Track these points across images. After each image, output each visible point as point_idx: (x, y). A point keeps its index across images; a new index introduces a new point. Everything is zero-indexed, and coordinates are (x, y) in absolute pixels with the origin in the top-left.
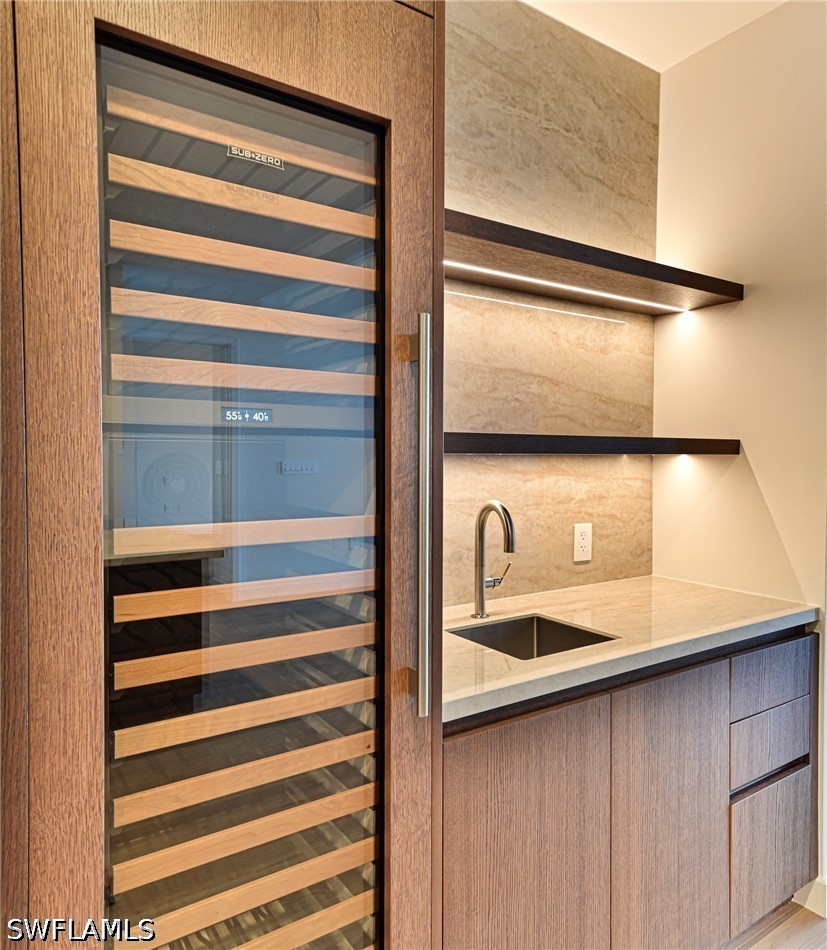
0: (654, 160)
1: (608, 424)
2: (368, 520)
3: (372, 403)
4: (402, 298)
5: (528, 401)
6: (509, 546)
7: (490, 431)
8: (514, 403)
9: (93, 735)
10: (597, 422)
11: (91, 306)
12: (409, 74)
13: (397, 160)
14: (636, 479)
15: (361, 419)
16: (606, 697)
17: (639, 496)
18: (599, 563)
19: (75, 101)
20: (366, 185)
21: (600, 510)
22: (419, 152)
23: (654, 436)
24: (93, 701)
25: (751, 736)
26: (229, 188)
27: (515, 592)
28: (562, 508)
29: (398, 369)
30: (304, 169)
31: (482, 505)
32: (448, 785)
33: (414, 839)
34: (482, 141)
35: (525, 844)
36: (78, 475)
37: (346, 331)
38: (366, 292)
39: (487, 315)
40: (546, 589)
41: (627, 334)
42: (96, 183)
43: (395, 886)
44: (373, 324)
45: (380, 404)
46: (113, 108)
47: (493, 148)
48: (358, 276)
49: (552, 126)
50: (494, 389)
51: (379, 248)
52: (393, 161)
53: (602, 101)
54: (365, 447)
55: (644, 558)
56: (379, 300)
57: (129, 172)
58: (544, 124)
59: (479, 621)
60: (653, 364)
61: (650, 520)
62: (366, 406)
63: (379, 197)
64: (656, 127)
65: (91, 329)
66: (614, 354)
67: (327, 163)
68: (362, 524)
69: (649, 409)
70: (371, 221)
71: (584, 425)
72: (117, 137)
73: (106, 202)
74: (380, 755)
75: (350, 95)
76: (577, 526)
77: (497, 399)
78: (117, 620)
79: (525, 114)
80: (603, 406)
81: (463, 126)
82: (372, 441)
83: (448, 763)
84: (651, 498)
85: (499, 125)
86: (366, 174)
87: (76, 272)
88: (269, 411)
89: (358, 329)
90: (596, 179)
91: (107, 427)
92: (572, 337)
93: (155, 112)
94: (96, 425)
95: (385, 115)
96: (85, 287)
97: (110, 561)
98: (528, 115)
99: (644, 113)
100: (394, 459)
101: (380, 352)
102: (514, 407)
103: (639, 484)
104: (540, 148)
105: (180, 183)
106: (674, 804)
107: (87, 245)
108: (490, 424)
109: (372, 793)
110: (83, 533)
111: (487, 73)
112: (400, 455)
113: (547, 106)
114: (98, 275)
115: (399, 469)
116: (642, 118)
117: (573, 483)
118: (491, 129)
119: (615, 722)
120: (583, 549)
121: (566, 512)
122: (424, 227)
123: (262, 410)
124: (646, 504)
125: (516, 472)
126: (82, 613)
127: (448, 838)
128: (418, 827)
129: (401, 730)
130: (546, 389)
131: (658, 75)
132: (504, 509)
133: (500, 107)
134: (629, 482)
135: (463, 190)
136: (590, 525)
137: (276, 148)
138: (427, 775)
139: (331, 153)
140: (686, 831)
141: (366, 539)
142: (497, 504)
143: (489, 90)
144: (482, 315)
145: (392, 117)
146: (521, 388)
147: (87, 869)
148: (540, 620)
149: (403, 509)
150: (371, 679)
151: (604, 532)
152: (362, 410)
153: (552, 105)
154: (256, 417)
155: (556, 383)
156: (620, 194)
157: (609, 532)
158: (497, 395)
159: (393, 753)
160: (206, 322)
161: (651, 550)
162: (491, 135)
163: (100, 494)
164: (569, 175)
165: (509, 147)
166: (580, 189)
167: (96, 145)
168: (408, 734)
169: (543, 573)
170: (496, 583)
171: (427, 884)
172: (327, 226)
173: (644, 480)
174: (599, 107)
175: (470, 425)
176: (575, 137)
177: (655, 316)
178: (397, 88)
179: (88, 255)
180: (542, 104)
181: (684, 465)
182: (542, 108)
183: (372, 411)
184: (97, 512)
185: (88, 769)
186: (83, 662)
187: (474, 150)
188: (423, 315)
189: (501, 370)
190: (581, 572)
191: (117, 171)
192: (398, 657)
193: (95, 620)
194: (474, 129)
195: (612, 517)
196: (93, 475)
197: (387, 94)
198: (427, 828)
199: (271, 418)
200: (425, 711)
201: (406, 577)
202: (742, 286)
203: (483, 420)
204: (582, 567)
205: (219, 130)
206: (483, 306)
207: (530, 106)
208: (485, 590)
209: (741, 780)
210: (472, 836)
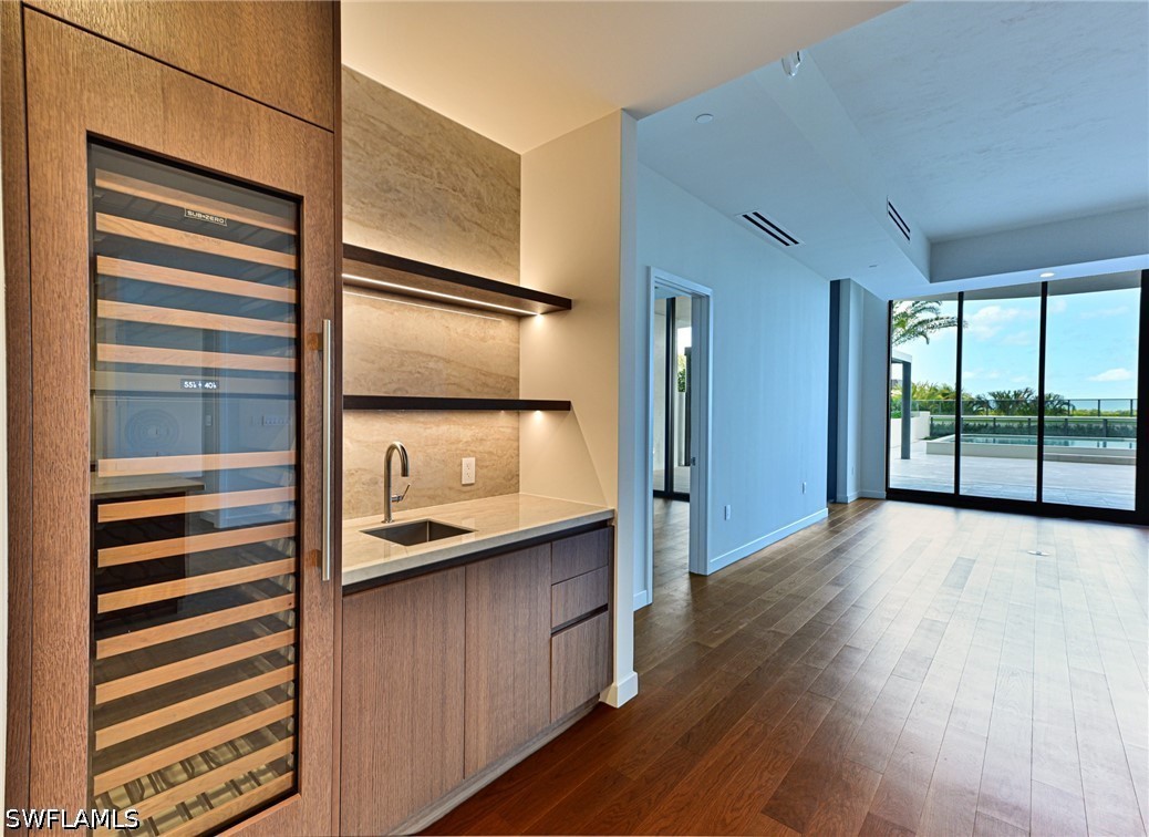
0: (517, 212)
1: (486, 390)
2: (290, 454)
3: (293, 377)
4: (312, 309)
5: (427, 373)
6: (405, 472)
7: (399, 394)
8: (417, 375)
9: (81, 593)
10: (479, 389)
11: (82, 314)
12: (316, 167)
13: (308, 221)
14: (507, 427)
15: (286, 387)
16: (462, 569)
17: (509, 439)
18: (480, 485)
19: (71, 182)
20: (289, 235)
21: (481, 448)
22: (324, 216)
23: (521, 398)
24: (81, 571)
25: (566, 593)
26: (187, 236)
27: (417, 506)
28: (453, 447)
29: (309, 355)
30: (243, 224)
31: (388, 446)
32: (346, 626)
33: (321, 661)
34: (391, 196)
35: (402, 664)
36: (71, 424)
37: (274, 330)
38: (290, 304)
39: (396, 313)
40: (442, 503)
41: (501, 329)
42: (86, 234)
43: (306, 693)
44: (294, 325)
45: (298, 377)
46: (99, 183)
47: (400, 200)
48: (284, 294)
49: (443, 187)
50: (402, 365)
51: (297, 276)
52: (305, 222)
53: (480, 172)
54: (288, 406)
55: (514, 481)
56: (297, 309)
57: (112, 224)
58: (438, 185)
59: (387, 525)
60: (519, 349)
61: (518, 455)
62: (290, 378)
63: (296, 243)
64: (519, 190)
65: (82, 329)
66: (491, 342)
67: (260, 220)
68: (286, 457)
69: (517, 380)
70: (293, 258)
71: (469, 390)
72: (102, 202)
73: (95, 243)
74: (298, 610)
75: (274, 180)
76: (464, 459)
77: (404, 372)
78: (100, 520)
79: (422, 178)
80: (483, 377)
81: (377, 185)
82: (293, 402)
83: (346, 612)
84: (518, 440)
85: (403, 185)
86: (289, 228)
87: (71, 291)
88: (217, 382)
89: (285, 329)
90: (476, 223)
91: (93, 392)
92: (460, 330)
93: (131, 186)
94: (85, 391)
95: (299, 193)
96: (78, 301)
97: (96, 495)
98: (426, 179)
99: (510, 182)
100: (306, 414)
101: (298, 343)
102: (417, 378)
103: (509, 431)
104: (434, 202)
105: (151, 232)
106: (511, 638)
107: (79, 274)
108: (399, 389)
109: (292, 636)
110: (74, 462)
111: (394, 150)
112: (311, 411)
113: (439, 174)
114: (88, 293)
115: (310, 421)
116: (508, 184)
117: (461, 430)
118: (398, 188)
119: (468, 583)
120: (469, 475)
121: (457, 449)
122: (327, 264)
123: (212, 381)
124: (515, 444)
125: (418, 422)
126: (73, 514)
127: (345, 661)
128: (323, 654)
129: (311, 590)
130: (441, 365)
131: (519, 156)
132: (402, 448)
133: (404, 173)
134: (502, 430)
135: (377, 228)
136: (474, 459)
137: (222, 210)
138: (330, 620)
139: (263, 214)
140: (520, 655)
141: (290, 466)
142: (398, 444)
143: (396, 161)
144: (392, 313)
145: (304, 195)
146: (422, 365)
147: (76, 683)
148: (431, 523)
149: (313, 446)
150: (293, 560)
151: (484, 464)
152: (287, 381)
153: (443, 173)
154: (207, 385)
155: (448, 361)
156: (494, 235)
157: (488, 463)
158: (404, 369)
159: (305, 606)
160: (169, 323)
161: (518, 475)
162: (399, 192)
163: (88, 436)
164: (456, 220)
165: (411, 200)
166: (464, 230)
167: (87, 210)
168: (316, 593)
169: (439, 492)
170: (399, 499)
171: (330, 691)
172: (260, 261)
173: (513, 428)
174: (477, 175)
175: (383, 390)
176: (461, 195)
177: (520, 318)
178: (307, 177)
179: (79, 281)
180: (435, 172)
181: (538, 417)
182: (435, 175)
183: (293, 382)
184: (85, 448)
185: (77, 617)
186: (73, 546)
187: (385, 201)
188: (325, 321)
189: (407, 352)
190: (468, 491)
191: (103, 224)
192: (309, 544)
193: (83, 518)
194: (385, 187)
195: (490, 453)
196: (83, 423)
197: (300, 180)
198: (331, 654)
199: (218, 387)
200: (327, 576)
201: (315, 490)
202: (570, 301)
203: (394, 386)
204: (469, 488)
205: (179, 198)
206: (395, 307)
207: (427, 173)
208: (392, 504)
209: (559, 621)
210: (364, 660)
